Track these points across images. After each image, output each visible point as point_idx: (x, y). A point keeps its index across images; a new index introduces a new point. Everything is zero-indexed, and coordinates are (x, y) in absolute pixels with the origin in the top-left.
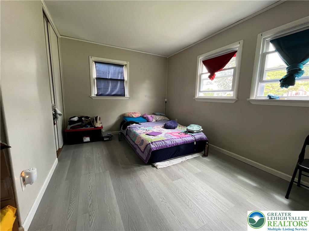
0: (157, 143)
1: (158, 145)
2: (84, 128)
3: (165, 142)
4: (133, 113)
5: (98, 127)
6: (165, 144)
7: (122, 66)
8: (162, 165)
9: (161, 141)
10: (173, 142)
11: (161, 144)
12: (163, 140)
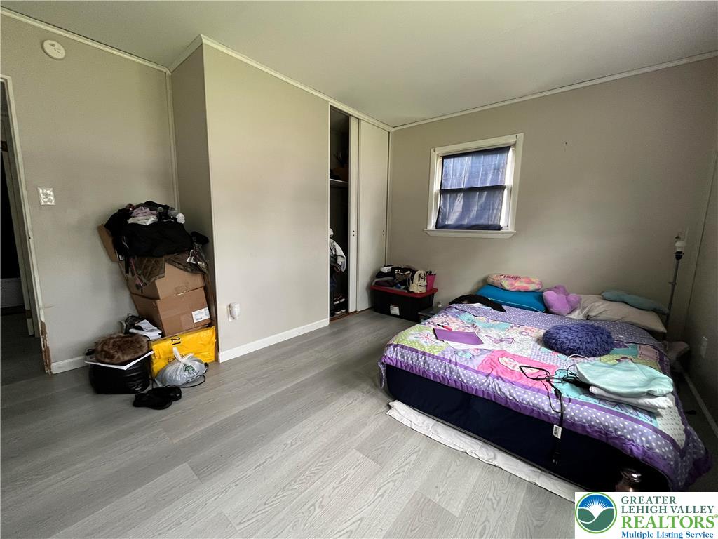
0: (406, 352)
1: (403, 357)
2: (394, 288)
3: (425, 359)
4: (508, 277)
5: (412, 292)
6: (424, 363)
7: (504, 150)
8: (403, 413)
9: (417, 351)
10: (451, 373)
11: (412, 359)
12: (424, 353)
